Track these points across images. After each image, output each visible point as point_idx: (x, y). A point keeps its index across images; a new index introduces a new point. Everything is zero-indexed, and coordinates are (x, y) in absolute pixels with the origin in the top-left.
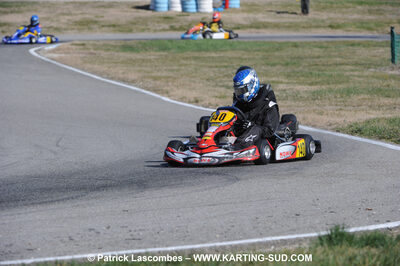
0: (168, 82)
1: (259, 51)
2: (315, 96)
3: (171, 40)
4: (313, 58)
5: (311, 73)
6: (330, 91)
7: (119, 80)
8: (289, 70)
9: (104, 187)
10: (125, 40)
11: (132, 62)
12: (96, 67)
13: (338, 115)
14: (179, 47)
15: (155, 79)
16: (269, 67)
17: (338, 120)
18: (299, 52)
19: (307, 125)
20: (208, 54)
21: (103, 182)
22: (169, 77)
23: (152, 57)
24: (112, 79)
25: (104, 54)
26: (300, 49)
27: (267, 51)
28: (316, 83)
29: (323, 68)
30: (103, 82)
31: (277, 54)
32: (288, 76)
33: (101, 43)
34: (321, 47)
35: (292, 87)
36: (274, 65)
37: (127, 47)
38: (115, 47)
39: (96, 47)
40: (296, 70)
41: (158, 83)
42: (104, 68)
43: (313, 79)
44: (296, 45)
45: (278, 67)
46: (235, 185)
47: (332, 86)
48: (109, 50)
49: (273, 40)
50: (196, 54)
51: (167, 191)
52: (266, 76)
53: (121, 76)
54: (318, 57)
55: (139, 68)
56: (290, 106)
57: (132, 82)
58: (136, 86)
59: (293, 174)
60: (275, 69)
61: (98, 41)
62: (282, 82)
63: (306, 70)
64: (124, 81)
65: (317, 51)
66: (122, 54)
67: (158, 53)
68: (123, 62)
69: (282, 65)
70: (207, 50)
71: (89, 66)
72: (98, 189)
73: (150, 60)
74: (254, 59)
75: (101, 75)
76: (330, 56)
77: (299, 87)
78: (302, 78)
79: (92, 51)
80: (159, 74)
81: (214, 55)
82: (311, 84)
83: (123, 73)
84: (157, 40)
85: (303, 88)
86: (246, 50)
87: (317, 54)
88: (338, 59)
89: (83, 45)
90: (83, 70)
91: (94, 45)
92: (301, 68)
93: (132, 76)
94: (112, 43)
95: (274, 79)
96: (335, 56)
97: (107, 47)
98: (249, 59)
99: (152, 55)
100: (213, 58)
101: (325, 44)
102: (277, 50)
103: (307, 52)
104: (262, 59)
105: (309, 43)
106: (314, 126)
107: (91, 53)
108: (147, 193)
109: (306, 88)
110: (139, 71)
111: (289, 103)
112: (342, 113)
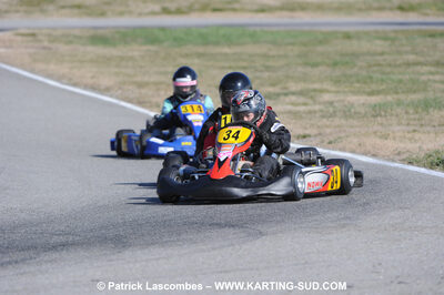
0: (158, 89)
1: (293, 44)
2: (377, 111)
3: (163, 29)
4: (375, 54)
5: (371, 78)
6: (399, 103)
7: (86, 87)
8: (338, 72)
9: (64, 246)
10: (95, 28)
11: (107, 60)
12: (52, 67)
13: (410, 139)
14: (175, 39)
15: (141, 85)
16: (309, 69)
17: (410, 146)
18: (354, 45)
19: (365, 154)
20: (218, 50)
21: (62, 239)
22: (161, 83)
23: (136, 54)
24: (75, 85)
25: (63, 48)
26: (355, 42)
27: (305, 45)
28: (378, 92)
29: (388, 69)
30: (64, 90)
31: (320, 49)
32: (337, 81)
33: (59, 33)
34: (385, 38)
35: (341, 97)
36: (315, 65)
37: (98, 38)
38: (80, 38)
39: (53, 39)
40: (349, 72)
41: (143, 91)
42: (64, 69)
43: (374, 87)
44: (348, 36)
45: (321, 68)
46: (258, 242)
47: (402, 97)
48: (71, 42)
49: (316, 28)
50: (201, 50)
51: (156, 251)
52: (305, 81)
53: (90, 81)
54: (382, 54)
55: (116, 70)
56: (338, 126)
57: (106, 90)
58: (111, 96)
59: (344, 226)
60: (316, 71)
61: (54, 29)
62: (328, 91)
63: (364, 73)
64: (93, 88)
65: (379, 45)
66: (90, 49)
67: (145, 48)
68: (91, 61)
69: (328, 65)
70: (217, 44)
71: (41, 66)
72: (54, 248)
73: (132, 58)
74: (286, 56)
75: (59, 79)
76: (399, 53)
77: (352, 98)
78: (357, 85)
79: (46, 44)
80: (146, 79)
81: (226, 50)
82: (371, 94)
83: (93, 77)
84: (142, 28)
85: (358, 100)
86: (274, 43)
87: (379, 50)
88: (412, 58)
89: (33, 35)
90: (32, 71)
91: (49, 35)
92: (356, 70)
93: (105, 81)
94: (77, 32)
95: (317, 86)
96: (407, 53)
97: (68, 38)
98: (279, 56)
99: (136, 50)
100: (226, 54)
101: (392, 35)
102: (321, 42)
103: (365, 46)
104: (299, 56)
105: (367, 33)
106: (374, 156)
107: (44, 48)
108: (127, 254)
109: (363, 99)
110: (117, 74)
111: (337, 121)
112: (417, 136)
